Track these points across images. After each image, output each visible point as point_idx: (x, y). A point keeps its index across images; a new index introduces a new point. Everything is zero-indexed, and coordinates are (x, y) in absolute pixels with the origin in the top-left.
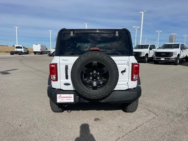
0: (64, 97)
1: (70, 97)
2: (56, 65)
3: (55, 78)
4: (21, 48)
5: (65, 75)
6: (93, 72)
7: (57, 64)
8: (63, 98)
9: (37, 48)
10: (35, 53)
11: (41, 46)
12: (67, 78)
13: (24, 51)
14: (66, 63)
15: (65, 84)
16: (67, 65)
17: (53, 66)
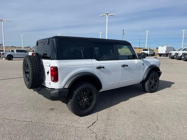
4: (147, 50)
9: (162, 50)
10: (160, 55)
11: (167, 48)
13: (149, 53)
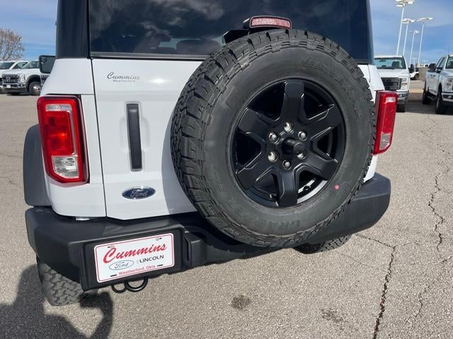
0: (131, 253)
1: (158, 249)
2: (75, 100)
3: (73, 167)
5: (126, 150)
6: (278, 128)
7: (79, 96)
8: (128, 258)
12: (136, 163)
14: (131, 91)
15: (128, 194)
16: (132, 100)
17: (56, 108)
